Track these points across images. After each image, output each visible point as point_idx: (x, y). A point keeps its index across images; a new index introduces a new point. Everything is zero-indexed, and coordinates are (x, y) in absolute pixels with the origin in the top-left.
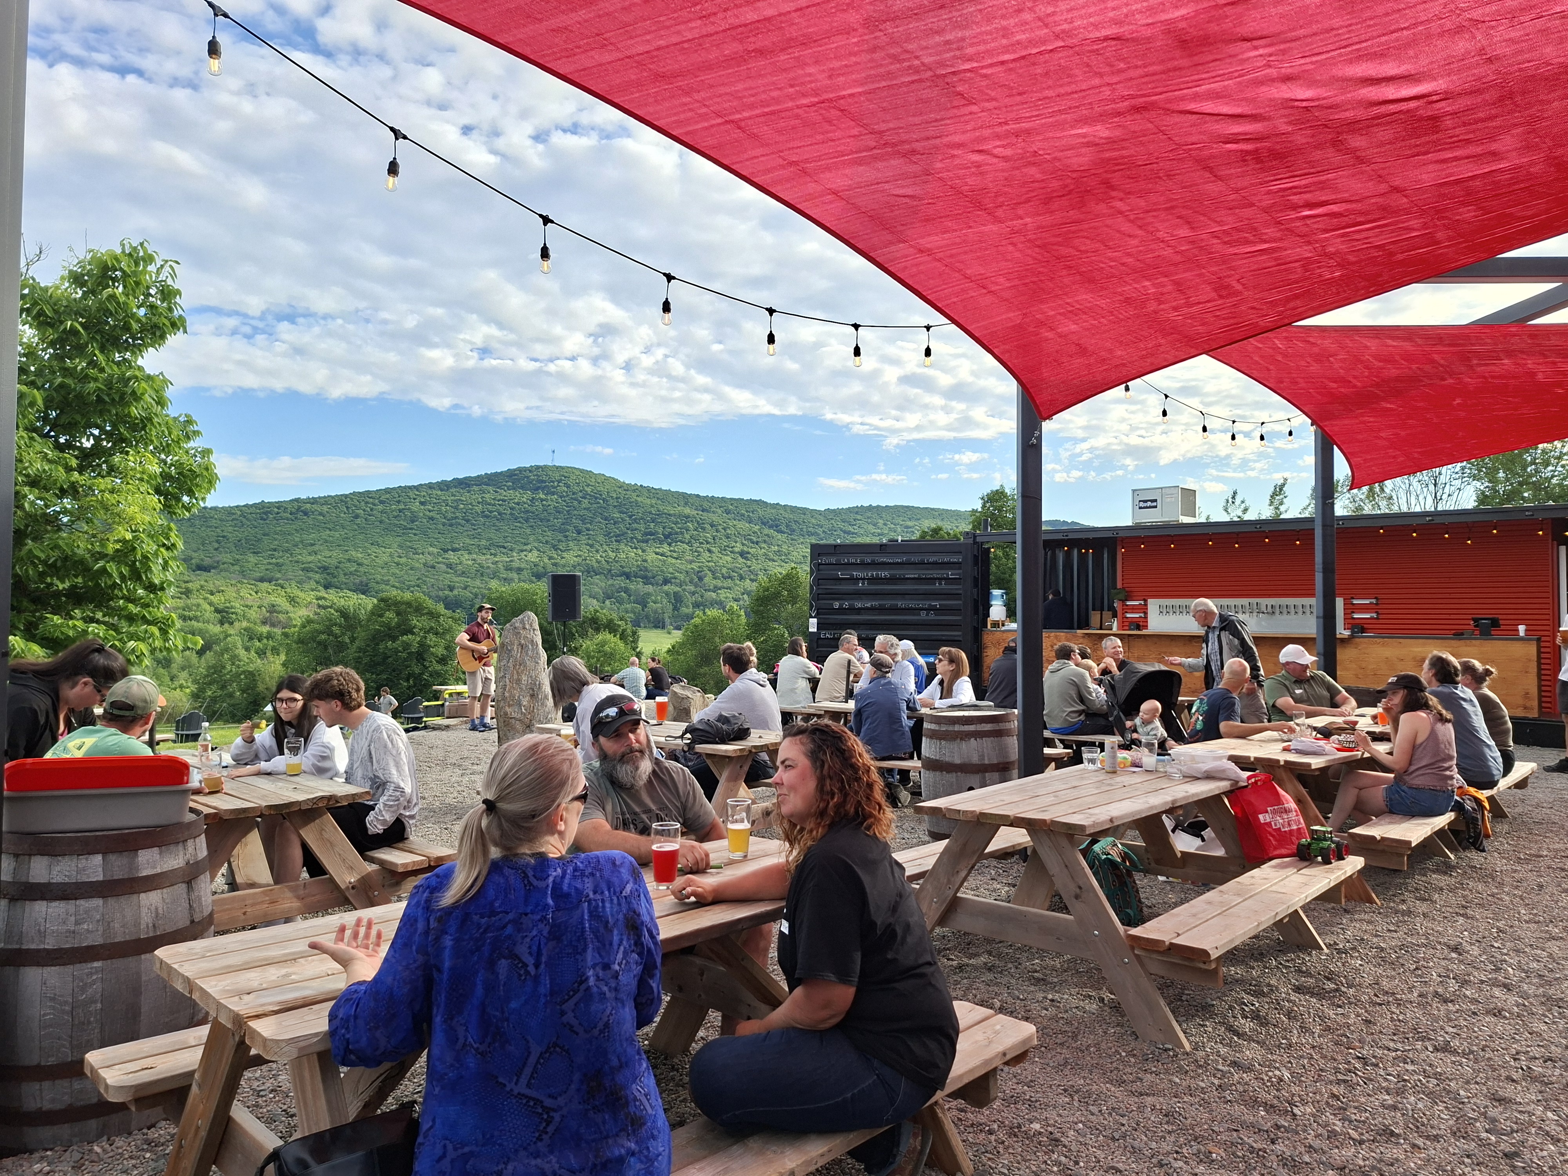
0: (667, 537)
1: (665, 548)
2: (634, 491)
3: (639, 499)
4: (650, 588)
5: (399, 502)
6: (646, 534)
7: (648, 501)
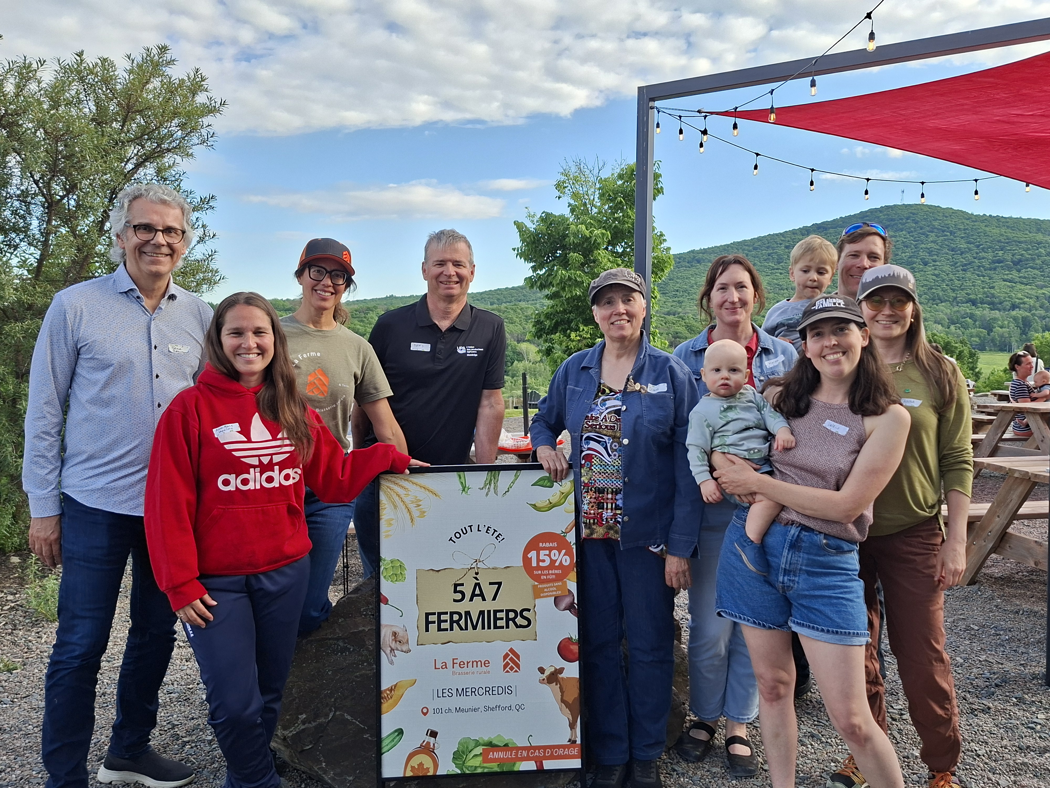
0: (1016, 263)
1: (1015, 275)
2: (983, 221)
3: (987, 229)
4: (996, 314)
5: (768, 247)
6: (994, 262)
7: (997, 231)
